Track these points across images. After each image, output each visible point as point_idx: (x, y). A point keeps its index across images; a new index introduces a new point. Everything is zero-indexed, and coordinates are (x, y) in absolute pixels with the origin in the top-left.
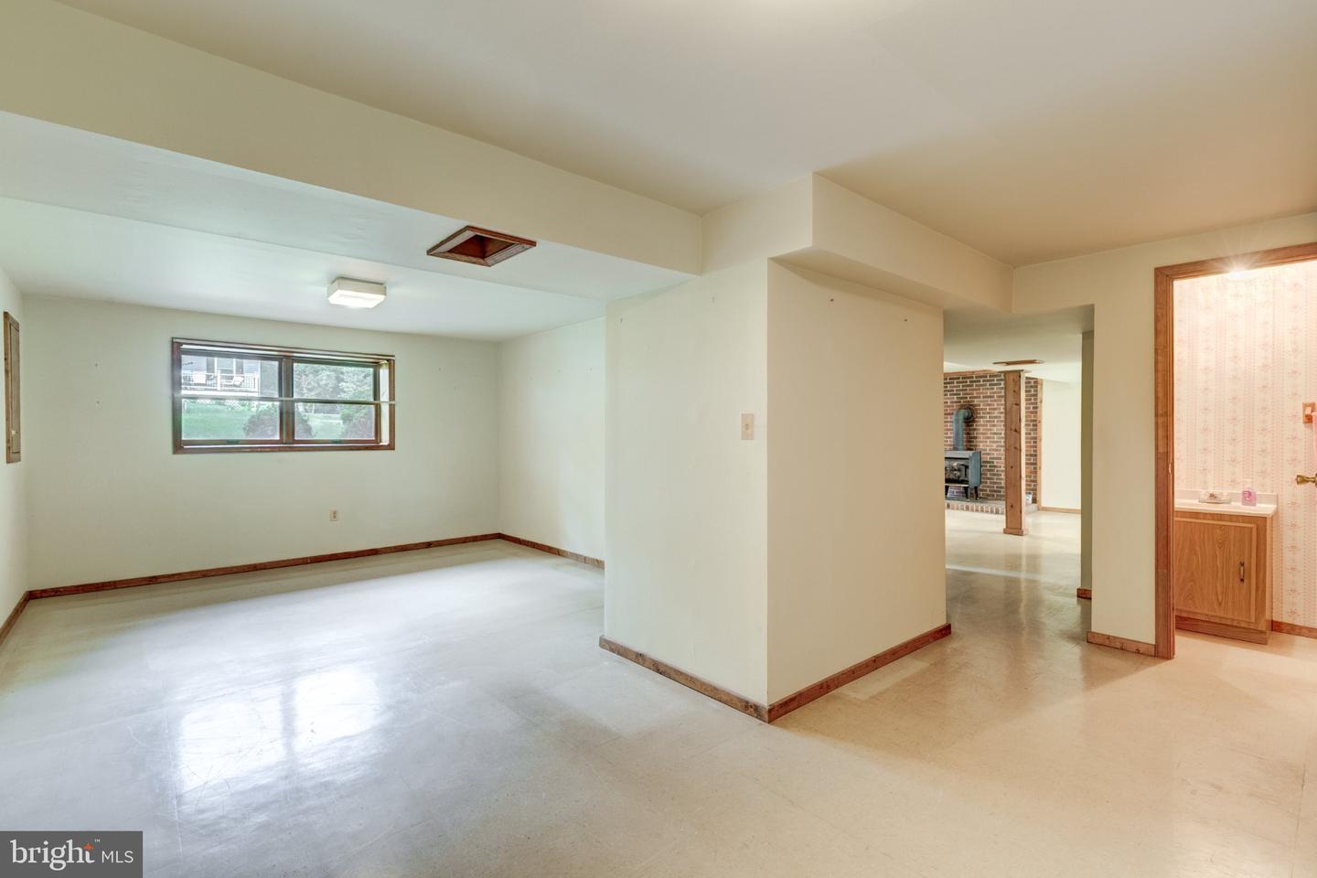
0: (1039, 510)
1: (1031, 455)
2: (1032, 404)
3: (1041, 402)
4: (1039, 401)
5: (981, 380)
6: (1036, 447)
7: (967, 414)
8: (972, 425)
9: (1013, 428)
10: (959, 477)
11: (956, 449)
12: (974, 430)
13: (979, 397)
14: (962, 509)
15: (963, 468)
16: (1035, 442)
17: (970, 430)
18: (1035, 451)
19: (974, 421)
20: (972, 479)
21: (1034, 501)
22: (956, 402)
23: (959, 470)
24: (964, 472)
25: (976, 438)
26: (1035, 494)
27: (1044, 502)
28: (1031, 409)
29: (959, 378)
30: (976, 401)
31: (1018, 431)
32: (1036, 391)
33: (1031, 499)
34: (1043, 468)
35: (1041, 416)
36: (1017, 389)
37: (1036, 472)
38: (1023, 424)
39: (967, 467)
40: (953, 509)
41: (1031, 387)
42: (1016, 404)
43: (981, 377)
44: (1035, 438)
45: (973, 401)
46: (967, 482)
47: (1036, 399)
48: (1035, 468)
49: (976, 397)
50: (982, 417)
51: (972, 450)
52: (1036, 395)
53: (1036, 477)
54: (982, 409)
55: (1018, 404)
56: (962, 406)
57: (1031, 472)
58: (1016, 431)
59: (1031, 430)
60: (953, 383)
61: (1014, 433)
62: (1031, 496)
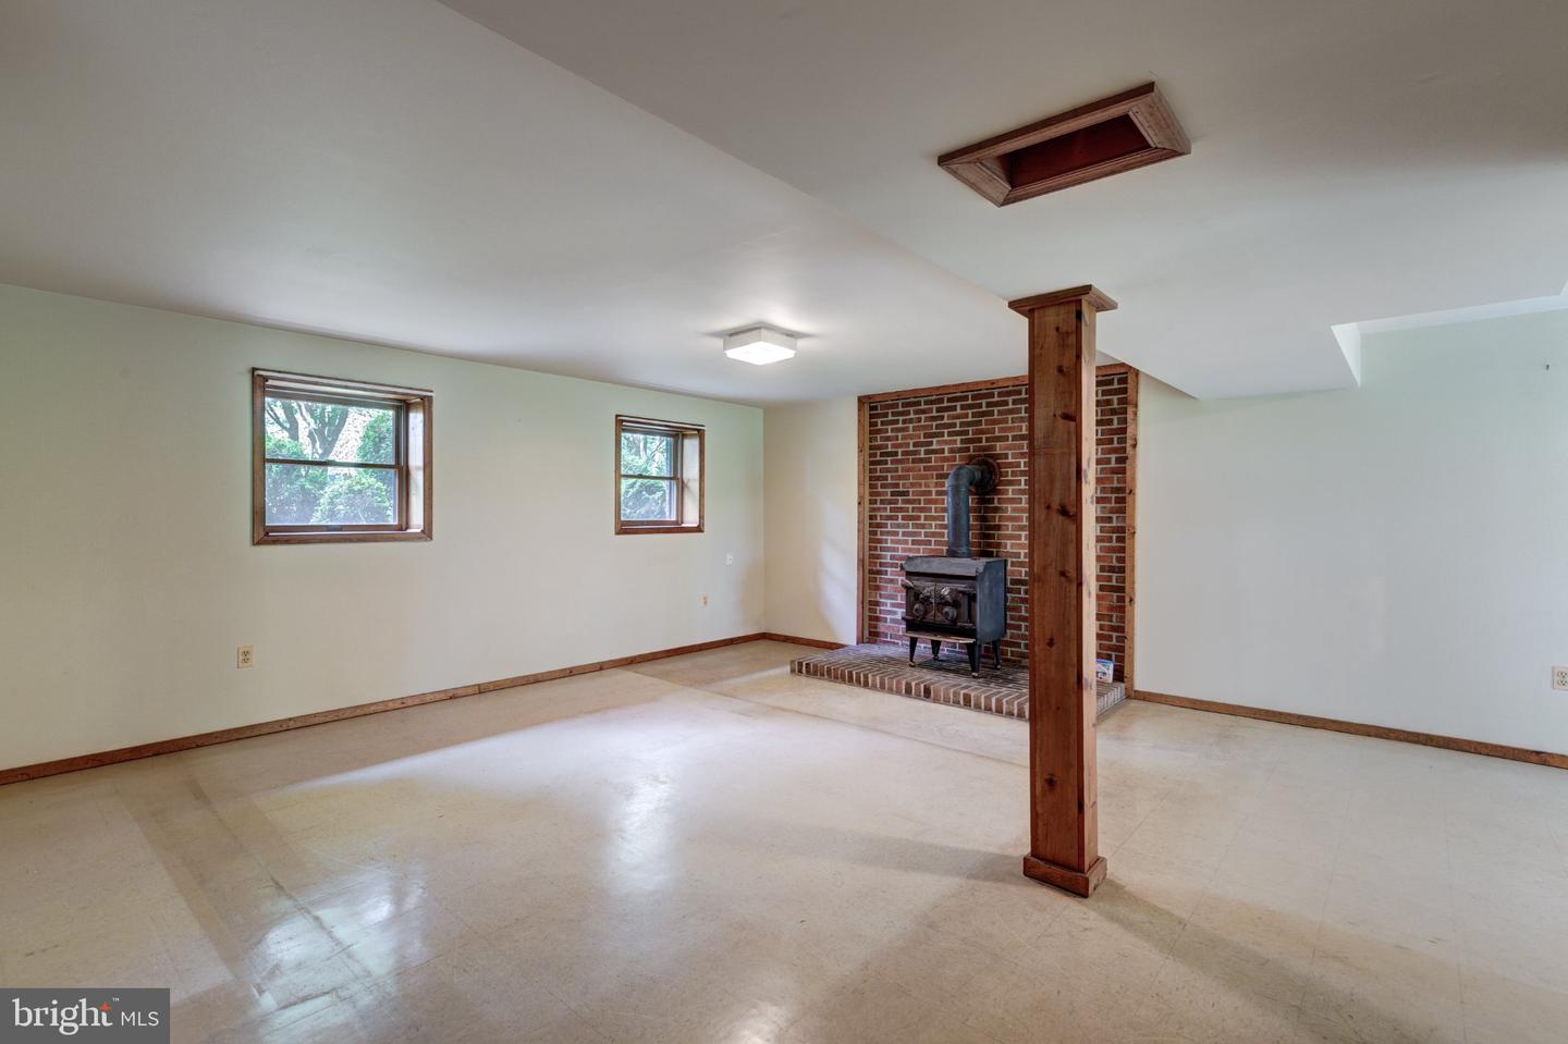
0: (1128, 697)
1: (1112, 569)
2: (1115, 451)
3: (1134, 446)
4: (1129, 442)
5: (1010, 399)
6: (1123, 550)
7: (978, 475)
8: (992, 501)
9: (1055, 505)
10: (954, 621)
11: (952, 554)
12: (996, 510)
13: (1006, 438)
14: (956, 703)
15: (964, 601)
16: (1121, 540)
17: (987, 510)
18: (1122, 560)
19: (996, 492)
20: (985, 623)
21: (1119, 675)
22: (960, 450)
23: (955, 604)
24: (964, 609)
25: (998, 528)
26: (1120, 659)
27: (1142, 681)
28: (1113, 464)
29: (966, 398)
30: (999, 447)
31: (1072, 514)
32: (1125, 421)
33: (1110, 672)
34: (1138, 599)
35: (1133, 479)
36: (1067, 363)
37: (1122, 609)
38: (1089, 490)
39: (972, 598)
40: (936, 700)
41: (1113, 412)
42: (1067, 417)
43: (1009, 394)
44: (1122, 530)
45: (993, 447)
46: (971, 633)
47: (1123, 441)
48: (1121, 599)
49: (999, 439)
50: (1011, 483)
51: (990, 555)
52: (1124, 431)
53: (1122, 619)
54: (1011, 465)
55: (1073, 417)
56: (971, 458)
57: (1111, 608)
58: (1064, 512)
59: (1112, 511)
60: (954, 408)
61: (1057, 519)
62: (1111, 666)
